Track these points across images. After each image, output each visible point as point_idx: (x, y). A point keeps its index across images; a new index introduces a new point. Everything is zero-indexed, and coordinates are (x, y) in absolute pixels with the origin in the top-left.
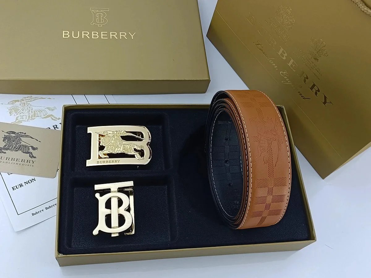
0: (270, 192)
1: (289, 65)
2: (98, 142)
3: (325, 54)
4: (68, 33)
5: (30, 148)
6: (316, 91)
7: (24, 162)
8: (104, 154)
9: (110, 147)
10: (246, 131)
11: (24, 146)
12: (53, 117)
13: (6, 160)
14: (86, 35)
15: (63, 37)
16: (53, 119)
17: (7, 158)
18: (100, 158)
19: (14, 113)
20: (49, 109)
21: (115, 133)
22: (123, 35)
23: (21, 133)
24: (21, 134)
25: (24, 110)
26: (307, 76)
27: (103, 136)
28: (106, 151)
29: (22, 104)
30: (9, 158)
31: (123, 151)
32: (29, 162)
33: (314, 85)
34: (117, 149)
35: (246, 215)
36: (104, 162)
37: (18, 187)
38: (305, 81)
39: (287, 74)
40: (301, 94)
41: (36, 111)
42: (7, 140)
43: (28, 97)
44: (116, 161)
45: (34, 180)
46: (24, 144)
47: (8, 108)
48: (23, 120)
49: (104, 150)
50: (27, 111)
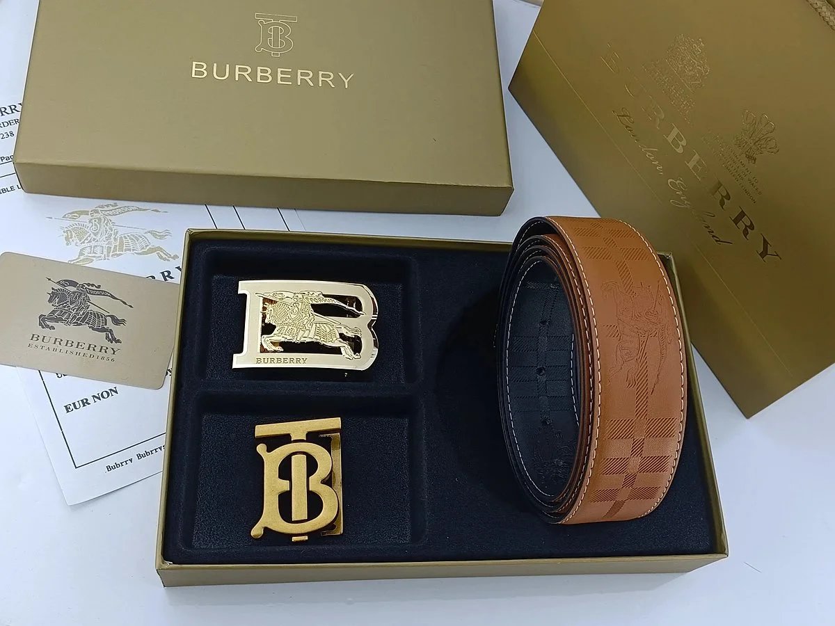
0: (637, 448)
1: (691, 165)
2: (261, 316)
3: (773, 148)
4: (205, 68)
5: (109, 319)
6: (746, 229)
7: (94, 350)
8: (273, 343)
9: (286, 327)
10: (592, 311)
11: (95, 315)
12: (162, 254)
13: (55, 343)
14: (245, 74)
16: (161, 257)
17: (56, 341)
18: (263, 350)
19: (75, 240)
20: (153, 233)
21: (300, 296)
22: (326, 78)
23: (89, 285)
24: (90, 287)
25: (97, 233)
26: (728, 193)
27: (271, 302)
28: (277, 336)
29: (95, 221)
30: (61, 340)
31: (316, 337)
32: (106, 352)
33: (742, 214)
34: (301, 332)
35: (582, 496)
36: (272, 360)
37: (78, 407)
38: (722, 203)
39: (682, 185)
40: (713, 232)
41: (125, 237)
42: (57, 300)
43: (107, 206)
44: (298, 360)
45: (114, 391)
46: (96, 309)
47: (62, 228)
48: (94, 257)
49: (272, 335)
50: (104, 237)
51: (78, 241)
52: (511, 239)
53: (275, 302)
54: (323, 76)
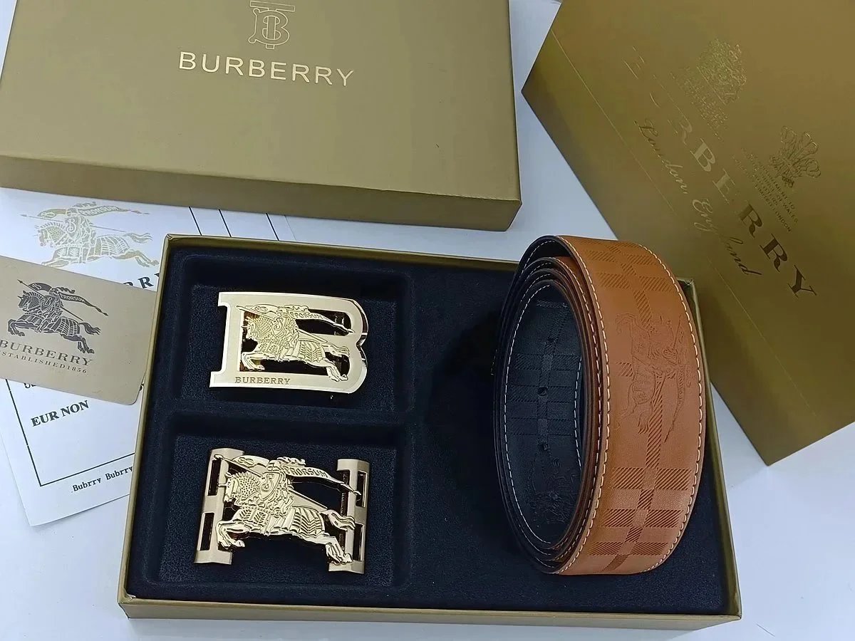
1: (718, 185)
2: (242, 331)
3: (814, 171)
4: (193, 58)
5: (82, 327)
6: (777, 258)
7: (65, 360)
8: (255, 362)
9: (268, 344)
11: (67, 322)
12: (140, 258)
13: (24, 351)
14: (236, 67)
15: (181, 67)
16: (140, 262)
17: (25, 348)
18: (243, 369)
19: (50, 240)
20: (133, 237)
21: (284, 310)
22: (323, 73)
23: (62, 289)
24: (64, 292)
25: (74, 234)
26: (759, 218)
27: (253, 316)
28: (258, 354)
29: (72, 221)
30: (31, 348)
31: (300, 356)
32: (77, 362)
33: (774, 243)
34: (285, 350)
36: (252, 379)
37: (45, 419)
38: (752, 230)
39: (708, 207)
40: (740, 260)
41: (102, 239)
42: (28, 304)
43: (85, 205)
44: (280, 380)
45: (84, 405)
46: (69, 316)
47: (37, 227)
48: (70, 259)
49: (253, 352)
50: (81, 238)
51: (53, 242)
52: (517, 258)
53: (258, 316)
54: (320, 71)
